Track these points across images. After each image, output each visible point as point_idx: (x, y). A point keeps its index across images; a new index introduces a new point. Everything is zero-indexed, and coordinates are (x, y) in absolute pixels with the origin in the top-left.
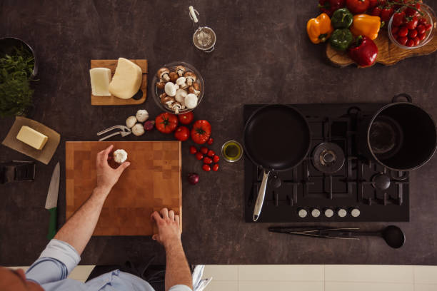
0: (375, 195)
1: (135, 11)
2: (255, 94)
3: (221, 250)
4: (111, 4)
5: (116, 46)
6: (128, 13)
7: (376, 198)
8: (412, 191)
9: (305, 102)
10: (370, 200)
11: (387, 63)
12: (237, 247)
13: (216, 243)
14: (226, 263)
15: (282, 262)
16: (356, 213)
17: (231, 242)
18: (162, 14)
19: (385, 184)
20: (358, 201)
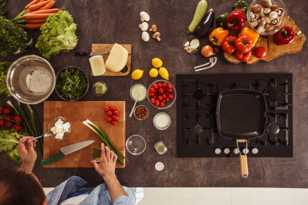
0: (269, 138)
1: (100, 9)
2: (184, 67)
3: (160, 177)
4: (83, 4)
5: (87, 33)
6: (95, 10)
7: (269, 141)
8: (294, 136)
9: (220, 72)
10: (265, 142)
11: (267, 60)
12: (172, 175)
14: (163, 186)
15: (202, 186)
16: (255, 151)
17: (167, 172)
18: (119, 11)
19: (276, 131)
20: (256, 142)
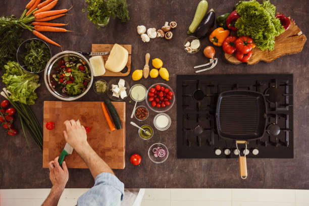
0: (269, 139)
2: (185, 67)
3: (160, 177)
5: (87, 33)
7: (270, 142)
8: (295, 137)
9: (220, 73)
10: (266, 143)
11: (267, 61)
12: (172, 176)
13: (156, 173)
14: (163, 187)
15: (203, 186)
16: (256, 152)
17: (167, 173)
19: (276, 132)
20: (257, 144)
